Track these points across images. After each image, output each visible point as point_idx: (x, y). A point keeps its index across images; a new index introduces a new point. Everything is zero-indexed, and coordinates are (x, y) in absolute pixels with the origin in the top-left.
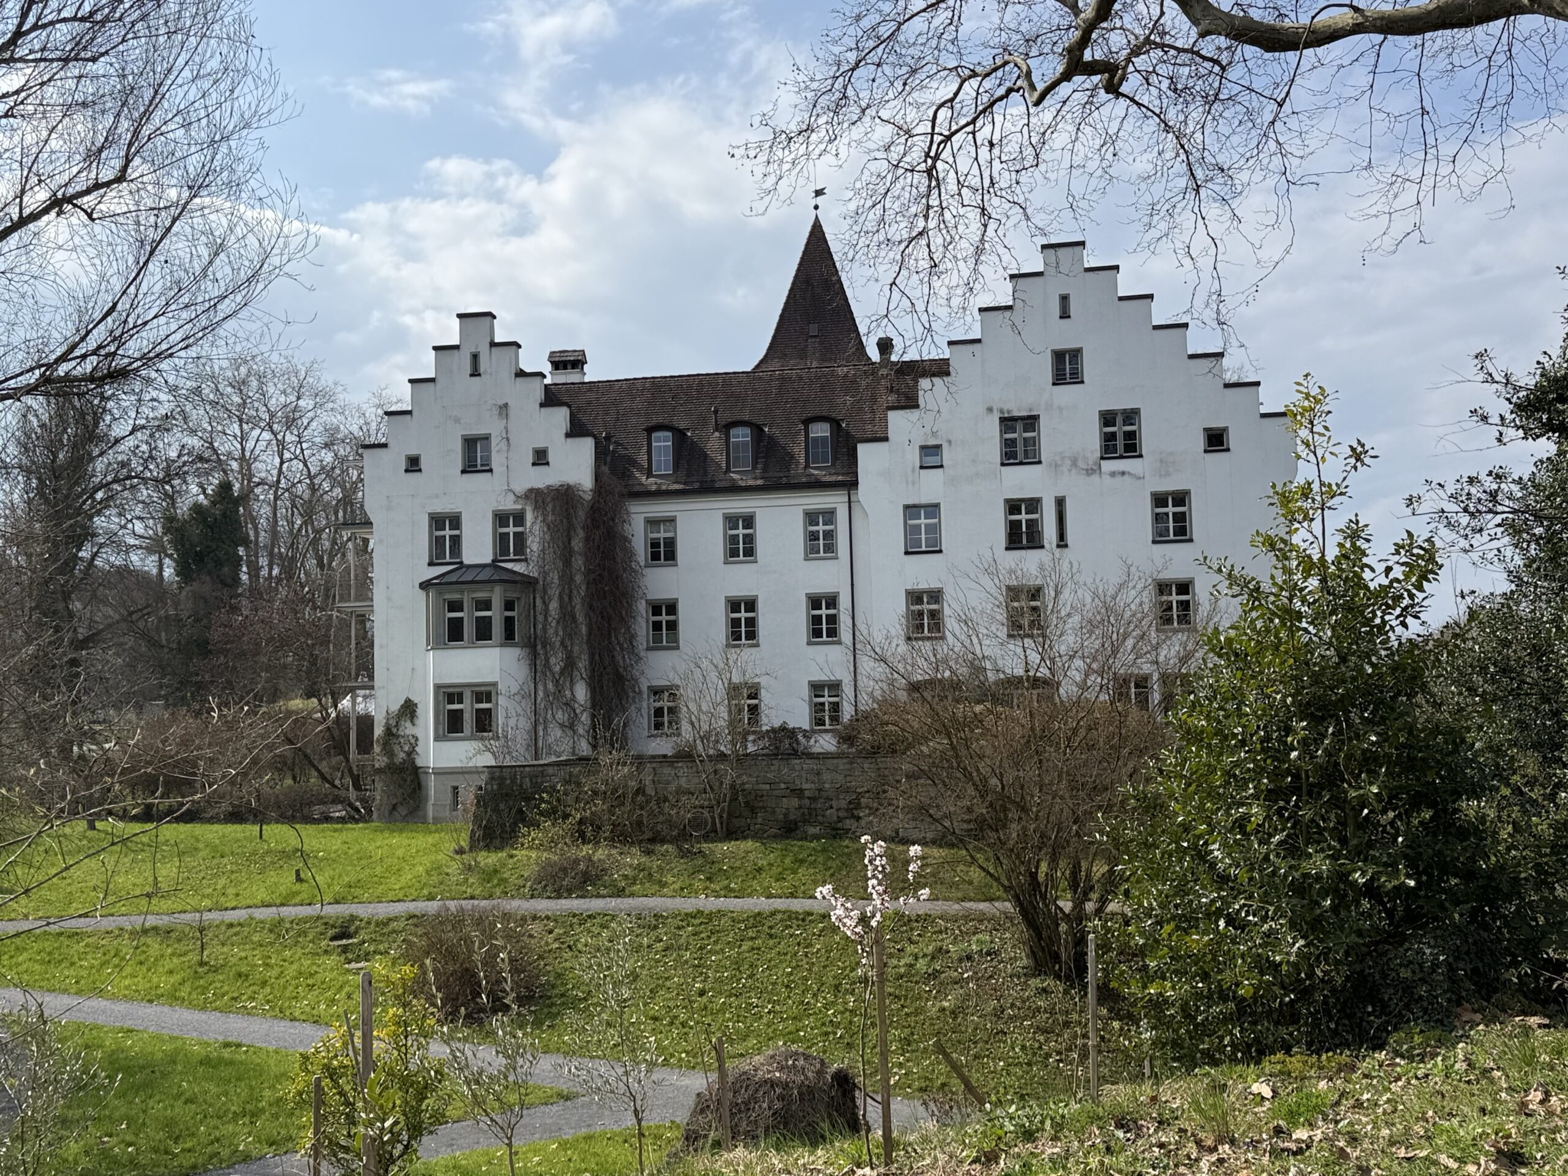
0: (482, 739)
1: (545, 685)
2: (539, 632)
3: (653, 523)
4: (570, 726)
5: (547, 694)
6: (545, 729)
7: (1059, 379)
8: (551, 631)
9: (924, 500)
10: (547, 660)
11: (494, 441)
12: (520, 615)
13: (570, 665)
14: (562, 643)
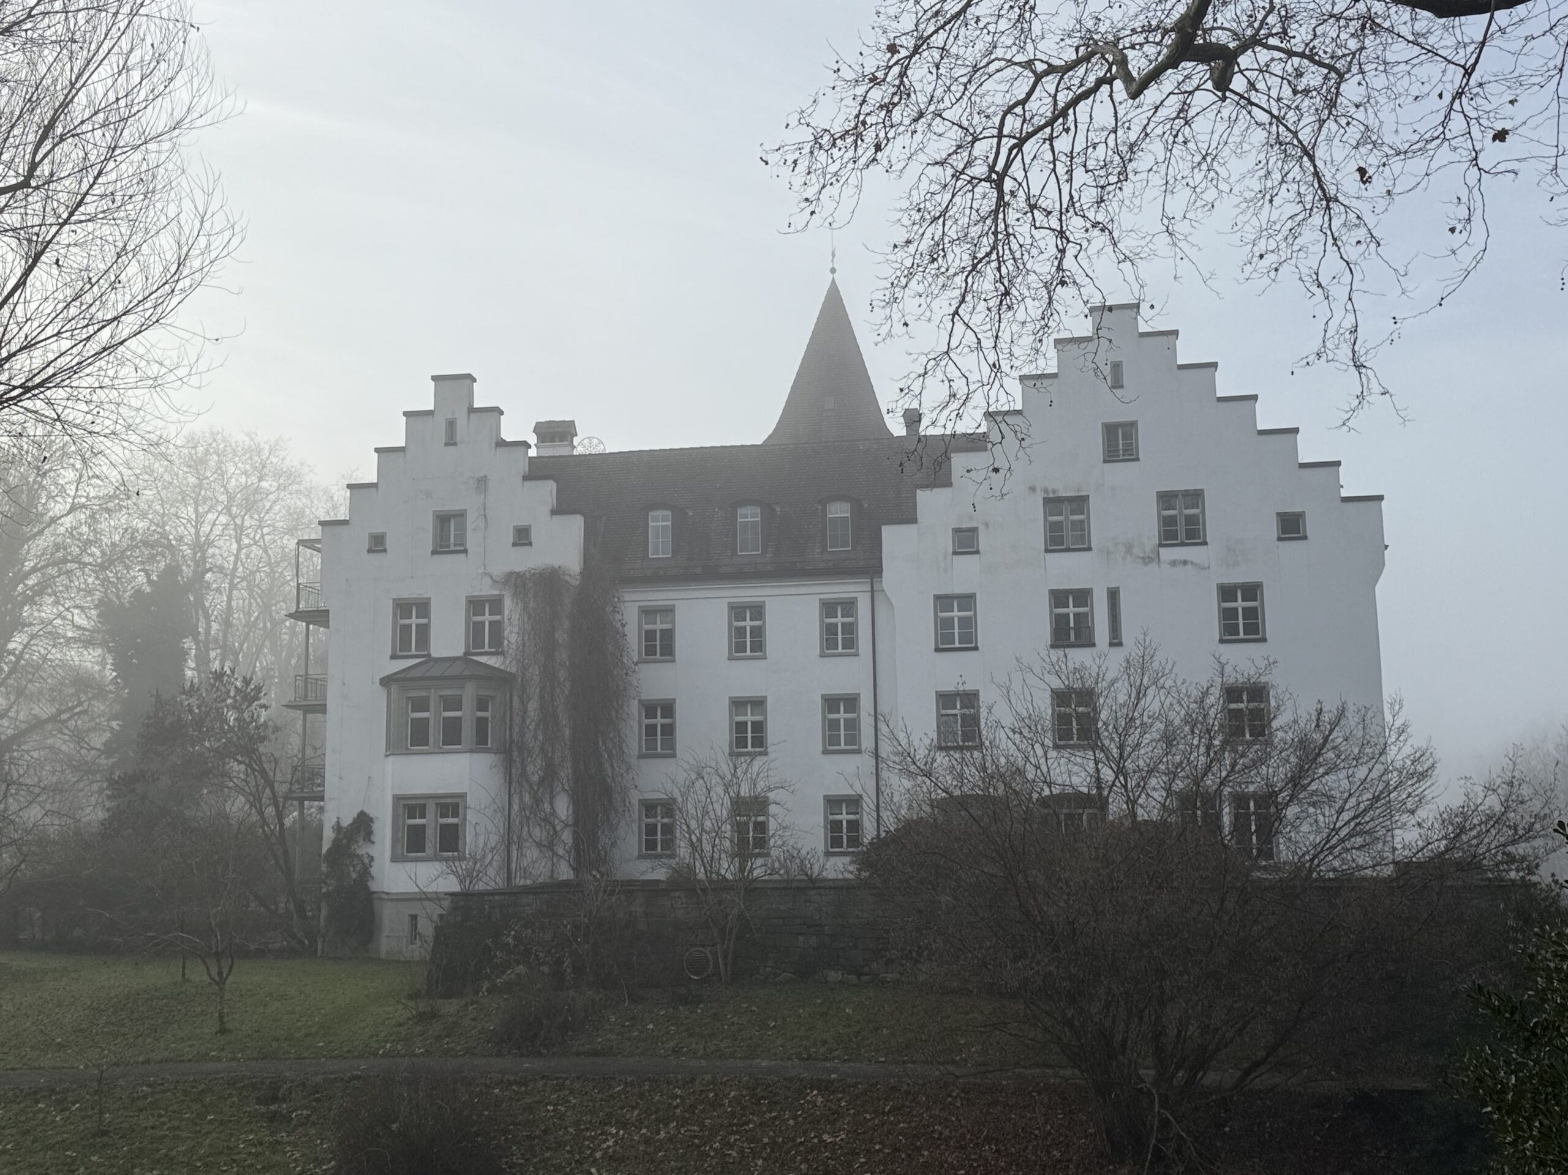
0: (446, 860)
1: (521, 799)
2: (515, 734)
3: (648, 613)
4: (548, 846)
5: (522, 808)
6: (520, 848)
7: (1111, 455)
8: (528, 737)
9: (958, 590)
10: (524, 769)
11: (470, 519)
12: (493, 717)
13: (549, 776)
14: (542, 749)
